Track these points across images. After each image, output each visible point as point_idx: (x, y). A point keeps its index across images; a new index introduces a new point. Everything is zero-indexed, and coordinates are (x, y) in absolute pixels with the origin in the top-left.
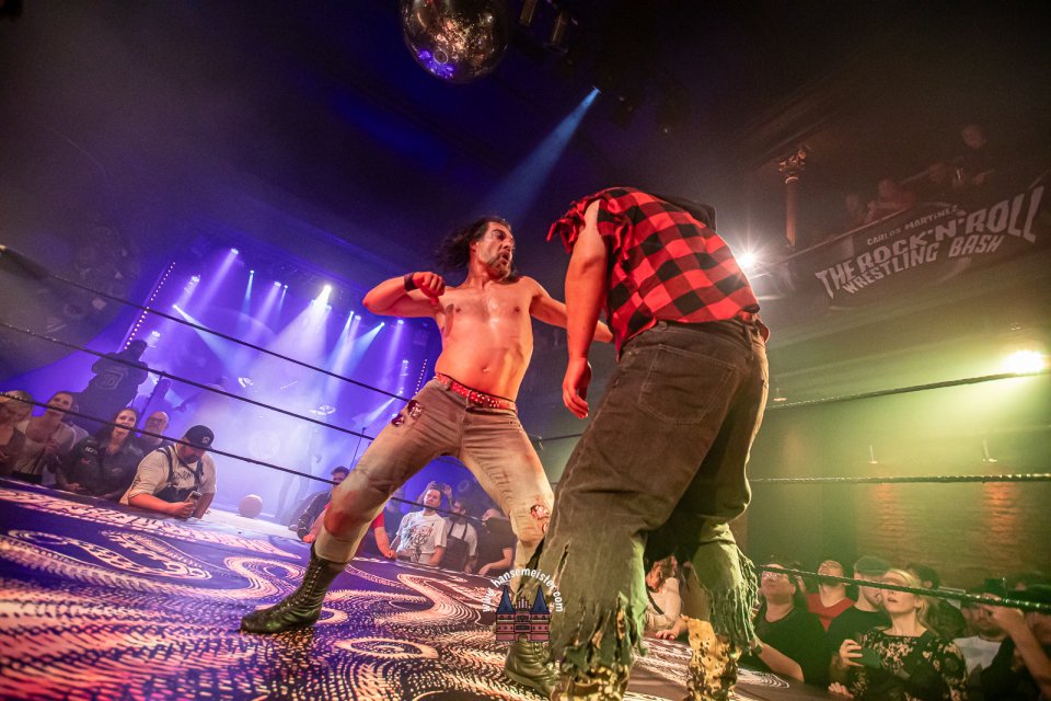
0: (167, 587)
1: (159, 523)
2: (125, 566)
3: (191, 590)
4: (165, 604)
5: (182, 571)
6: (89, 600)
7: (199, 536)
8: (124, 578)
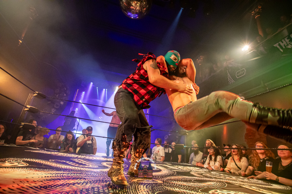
0: (87, 169)
1: (84, 156)
2: (76, 165)
3: (93, 169)
4: (86, 173)
5: (91, 166)
6: (68, 173)
7: (95, 158)
8: (76, 168)
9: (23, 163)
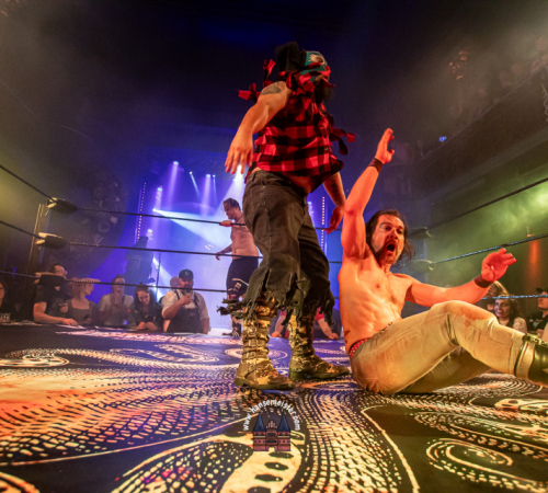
0: (194, 366)
1: (184, 338)
2: (170, 359)
3: (208, 366)
4: (195, 374)
5: (201, 359)
6: (154, 375)
9: (57, 359)
